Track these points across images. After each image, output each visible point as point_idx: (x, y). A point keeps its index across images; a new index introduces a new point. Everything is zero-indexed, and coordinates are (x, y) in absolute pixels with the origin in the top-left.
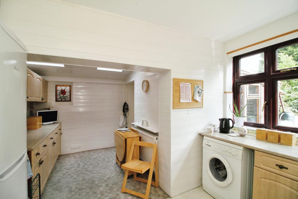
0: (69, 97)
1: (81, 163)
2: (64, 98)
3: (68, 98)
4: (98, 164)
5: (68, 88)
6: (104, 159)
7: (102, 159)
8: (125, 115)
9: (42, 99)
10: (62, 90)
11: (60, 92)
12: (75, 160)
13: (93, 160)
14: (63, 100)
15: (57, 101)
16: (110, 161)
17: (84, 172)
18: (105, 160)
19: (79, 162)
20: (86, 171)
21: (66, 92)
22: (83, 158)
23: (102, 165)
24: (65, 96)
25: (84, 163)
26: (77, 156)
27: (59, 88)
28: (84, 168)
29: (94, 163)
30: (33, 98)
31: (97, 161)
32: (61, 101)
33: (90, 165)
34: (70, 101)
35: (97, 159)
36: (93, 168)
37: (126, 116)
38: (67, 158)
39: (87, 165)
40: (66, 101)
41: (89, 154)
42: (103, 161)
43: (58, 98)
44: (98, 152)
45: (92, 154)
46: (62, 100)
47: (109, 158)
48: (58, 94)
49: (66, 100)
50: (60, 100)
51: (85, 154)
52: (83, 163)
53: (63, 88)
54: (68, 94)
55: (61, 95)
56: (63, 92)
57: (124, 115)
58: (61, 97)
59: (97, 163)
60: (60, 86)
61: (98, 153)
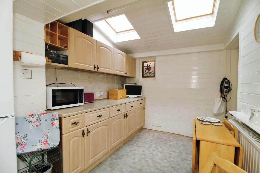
0: (153, 72)
1: (154, 146)
2: (149, 74)
3: (152, 74)
4: (170, 157)
5: (153, 63)
6: (181, 152)
7: (178, 151)
8: (224, 98)
9: (126, 73)
10: (147, 66)
11: (146, 68)
12: (151, 139)
13: (168, 148)
14: (149, 75)
15: (143, 77)
16: (187, 160)
17: (148, 159)
18: (180, 155)
19: (153, 143)
20: (151, 159)
21: (151, 68)
22: (159, 140)
23: (173, 160)
24: (150, 71)
25: (157, 146)
26: (156, 135)
27: (145, 64)
28: (152, 153)
29: (166, 151)
30: (111, 70)
31: (171, 151)
32: (147, 77)
33: (161, 153)
34: (154, 76)
35: (173, 149)
36: (161, 159)
37: (226, 99)
38: (146, 134)
39: (157, 150)
40: (150, 77)
41: (169, 137)
42: (178, 154)
43: (144, 74)
44: (179, 139)
45: (171, 138)
46: (147, 75)
47: (188, 154)
48: (144, 70)
49: (151, 75)
50: (146, 75)
51: (164, 136)
52: (155, 146)
53: (149, 64)
54: (152, 70)
55: (147, 71)
56: (148, 68)
57: (222, 97)
58: (146, 73)
59: (170, 154)
60: (146, 62)
61: (178, 141)
